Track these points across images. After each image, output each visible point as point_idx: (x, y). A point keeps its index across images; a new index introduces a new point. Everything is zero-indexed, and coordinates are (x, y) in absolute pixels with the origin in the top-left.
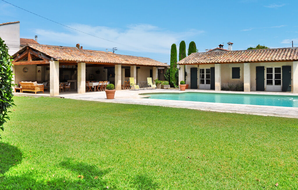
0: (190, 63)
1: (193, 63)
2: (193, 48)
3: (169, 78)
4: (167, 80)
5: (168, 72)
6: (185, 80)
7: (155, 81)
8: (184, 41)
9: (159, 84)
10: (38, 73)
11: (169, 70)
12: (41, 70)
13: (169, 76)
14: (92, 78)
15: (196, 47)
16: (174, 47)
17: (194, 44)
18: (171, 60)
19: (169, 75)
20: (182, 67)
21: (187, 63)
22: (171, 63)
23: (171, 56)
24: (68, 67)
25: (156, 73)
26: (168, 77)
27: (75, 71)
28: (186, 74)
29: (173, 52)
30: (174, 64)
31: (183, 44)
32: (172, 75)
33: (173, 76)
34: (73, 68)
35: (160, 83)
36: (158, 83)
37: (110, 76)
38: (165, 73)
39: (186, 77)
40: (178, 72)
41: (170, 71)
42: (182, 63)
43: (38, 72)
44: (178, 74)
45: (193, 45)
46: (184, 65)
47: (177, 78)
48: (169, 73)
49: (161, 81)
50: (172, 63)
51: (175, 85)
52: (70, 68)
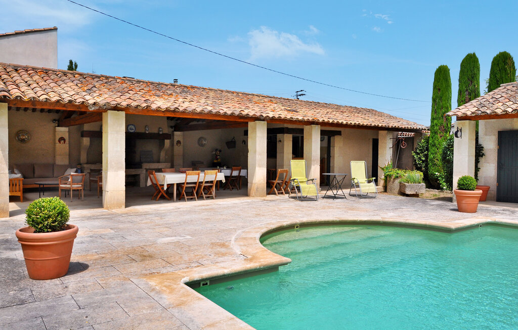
0: (499, 111)
1: (510, 110)
2: (505, 69)
3: (426, 161)
4: (419, 169)
5: (424, 144)
6: (477, 169)
7: (383, 169)
8: (474, 54)
9: (394, 179)
10: (58, 144)
11: (427, 141)
12: (66, 137)
13: (426, 156)
14: (217, 159)
15: (514, 68)
16: (442, 74)
17: (508, 61)
18: (434, 111)
19: (426, 152)
20: (467, 126)
21: (489, 112)
22: (433, 119)
23: (434, 100)
24: (146, 130)
25: (388, 148)
26: (423, 159)
27: (167, 141)
28: (479, 152)
29: (439, 90)
30: (441, 124)
31: (470, 64)
32: (436, 153)
33: (439, 157)
34: (161, 133)
35: (397, 177)
36: (390, 176)
38: (416, 149)
39: (482, 160)
40: (452, 146)
41: (430, 142)
42: (469, 113)
43: (57, 142)
44: (453, 150)
45: (505, 63)
46: (473, 122)
47: (448, 163)
48: (427, 149)
49: (399, 172)
50: (435, 121)
51: (444, 184)
52: (150, 132)
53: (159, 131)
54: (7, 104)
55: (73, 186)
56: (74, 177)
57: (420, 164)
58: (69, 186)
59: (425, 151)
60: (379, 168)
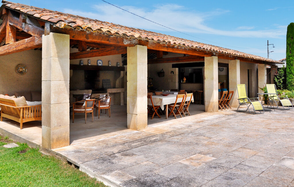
7: (262, 89)
14: (150, 85)
16: (293, 28)
18: (290, 52)
22: (289, 56)
24: (109, 64)
25: (265, 75)
27: (122, 72)
29: (292, 38)
32: (293, 78)
34: (119, 66)
37: (183, 81)
41: (288, 71)
50: (291, 58)
52: (112, 65)
53: (117, 65)
54: (69, 35)
55: (87, 110)
56: (88, 102)
57: (280, 85)
58: (84, 110)
59: (283, 77)
60: (259, 89)
